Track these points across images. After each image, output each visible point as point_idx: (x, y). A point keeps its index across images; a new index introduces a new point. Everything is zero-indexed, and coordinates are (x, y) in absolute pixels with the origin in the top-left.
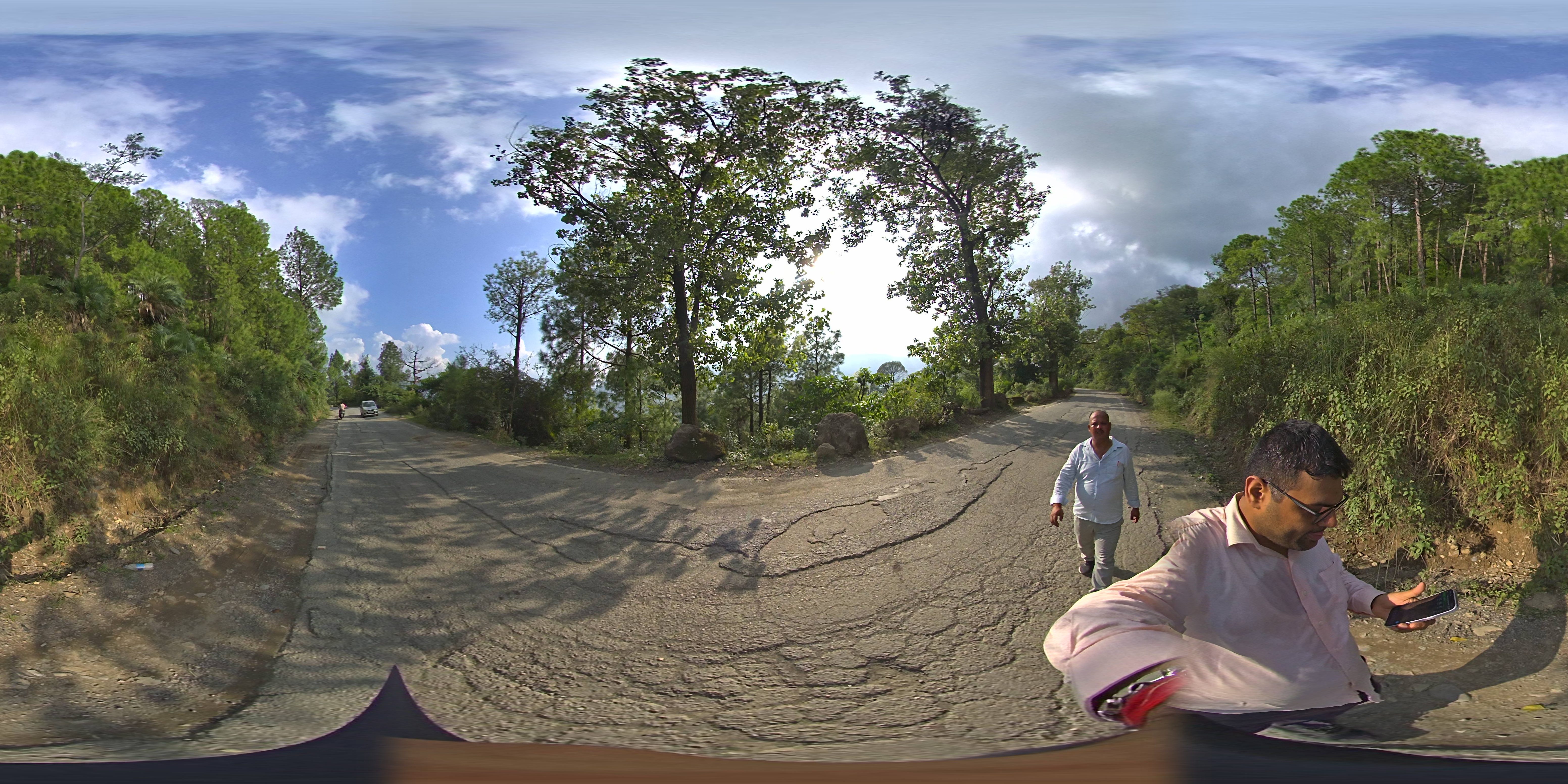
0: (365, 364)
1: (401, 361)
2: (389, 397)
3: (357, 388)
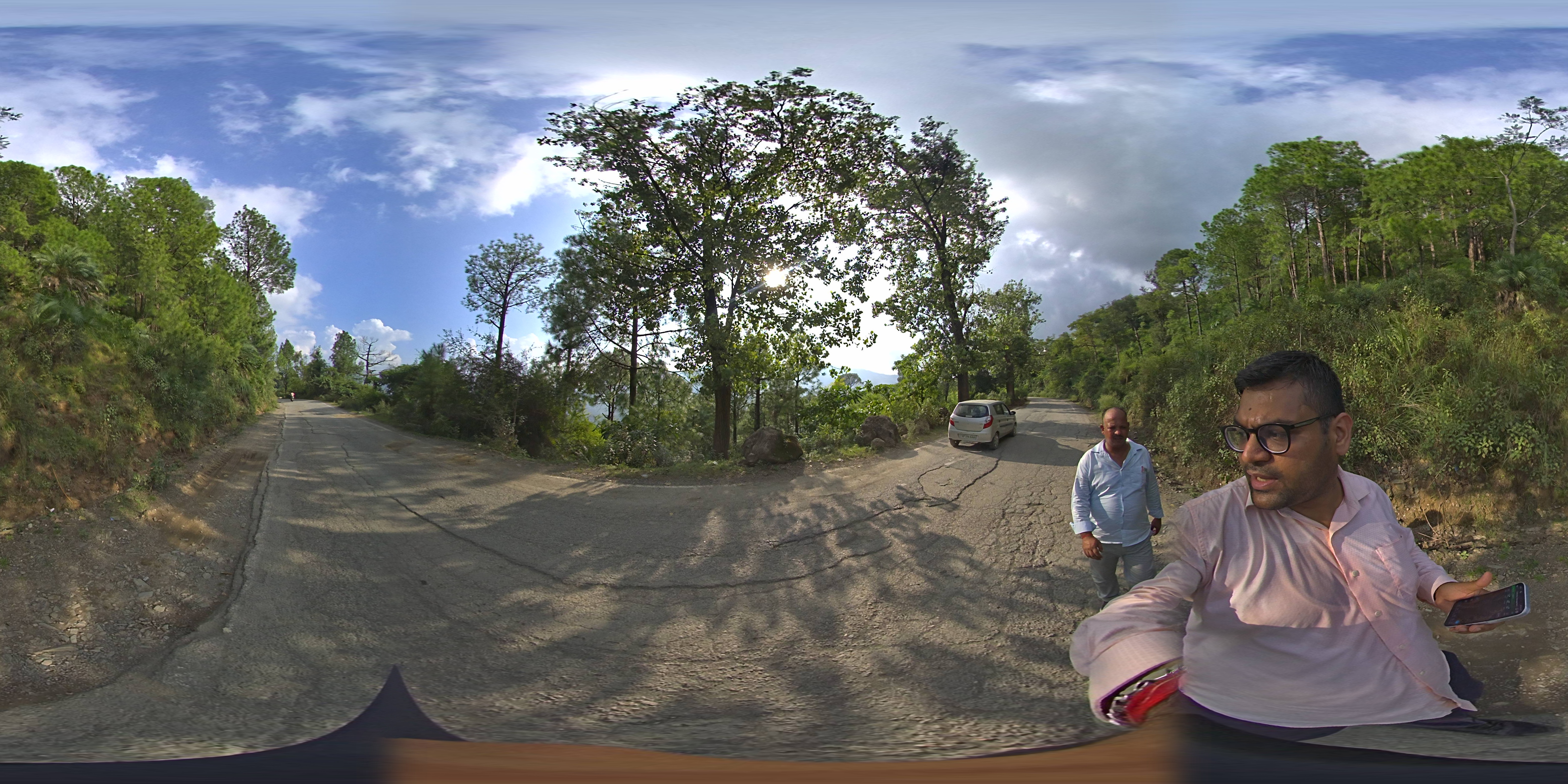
0: (316, 355)
1: (354, 353)
2: (342, 390)
3: (307, 380)
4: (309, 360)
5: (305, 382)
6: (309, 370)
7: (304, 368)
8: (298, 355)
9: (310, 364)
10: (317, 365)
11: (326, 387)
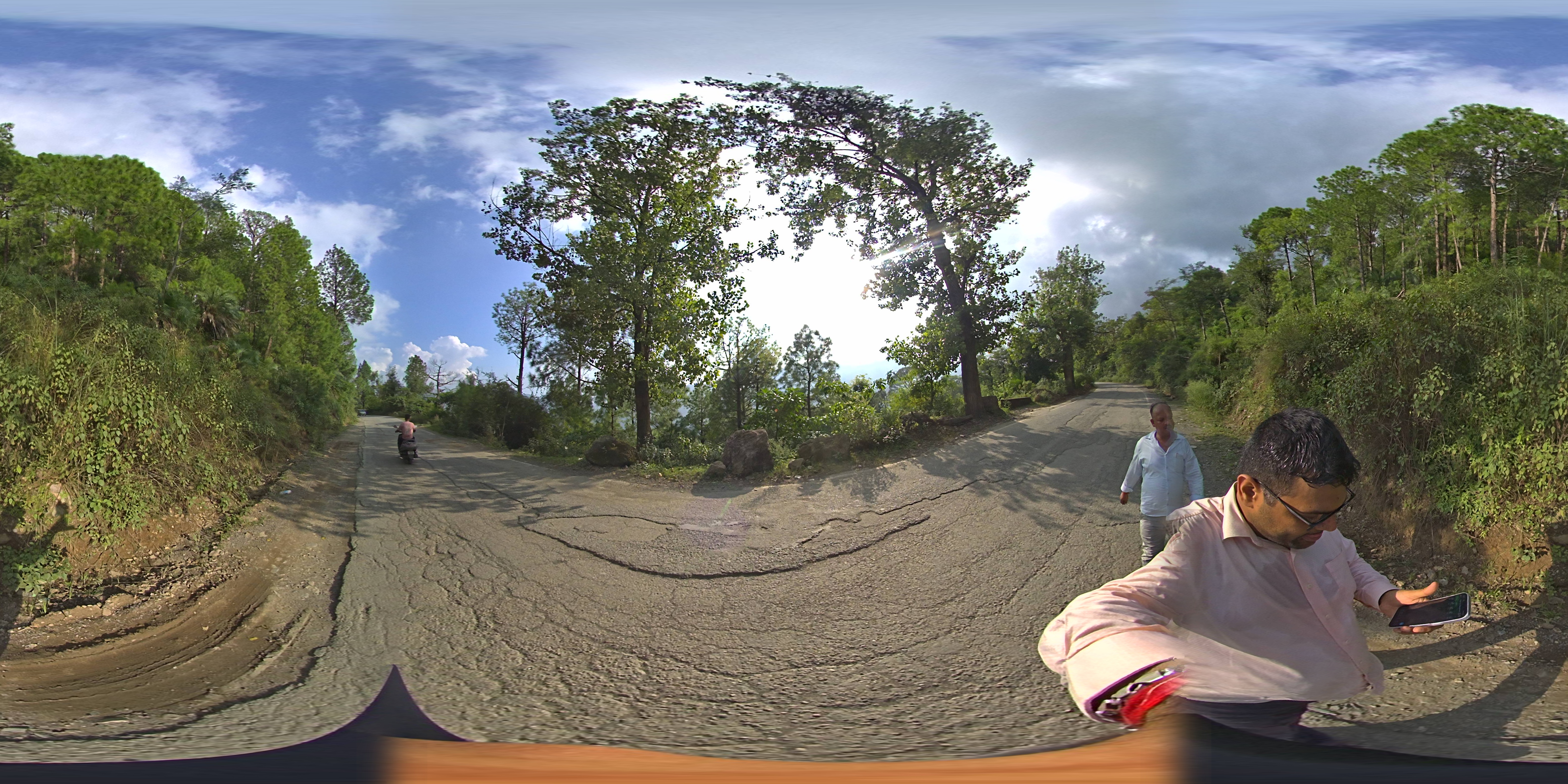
0: (392, 375)
1: (425, 374)
2: (413, 407)
3: (383, 398)
4: (385, 379)
5: (381, 400)
6: (384, 390)
7: (380, 387)
8: (375, 375)
9: (386, 385)
10: (392, 386)
11: (400, 405)
